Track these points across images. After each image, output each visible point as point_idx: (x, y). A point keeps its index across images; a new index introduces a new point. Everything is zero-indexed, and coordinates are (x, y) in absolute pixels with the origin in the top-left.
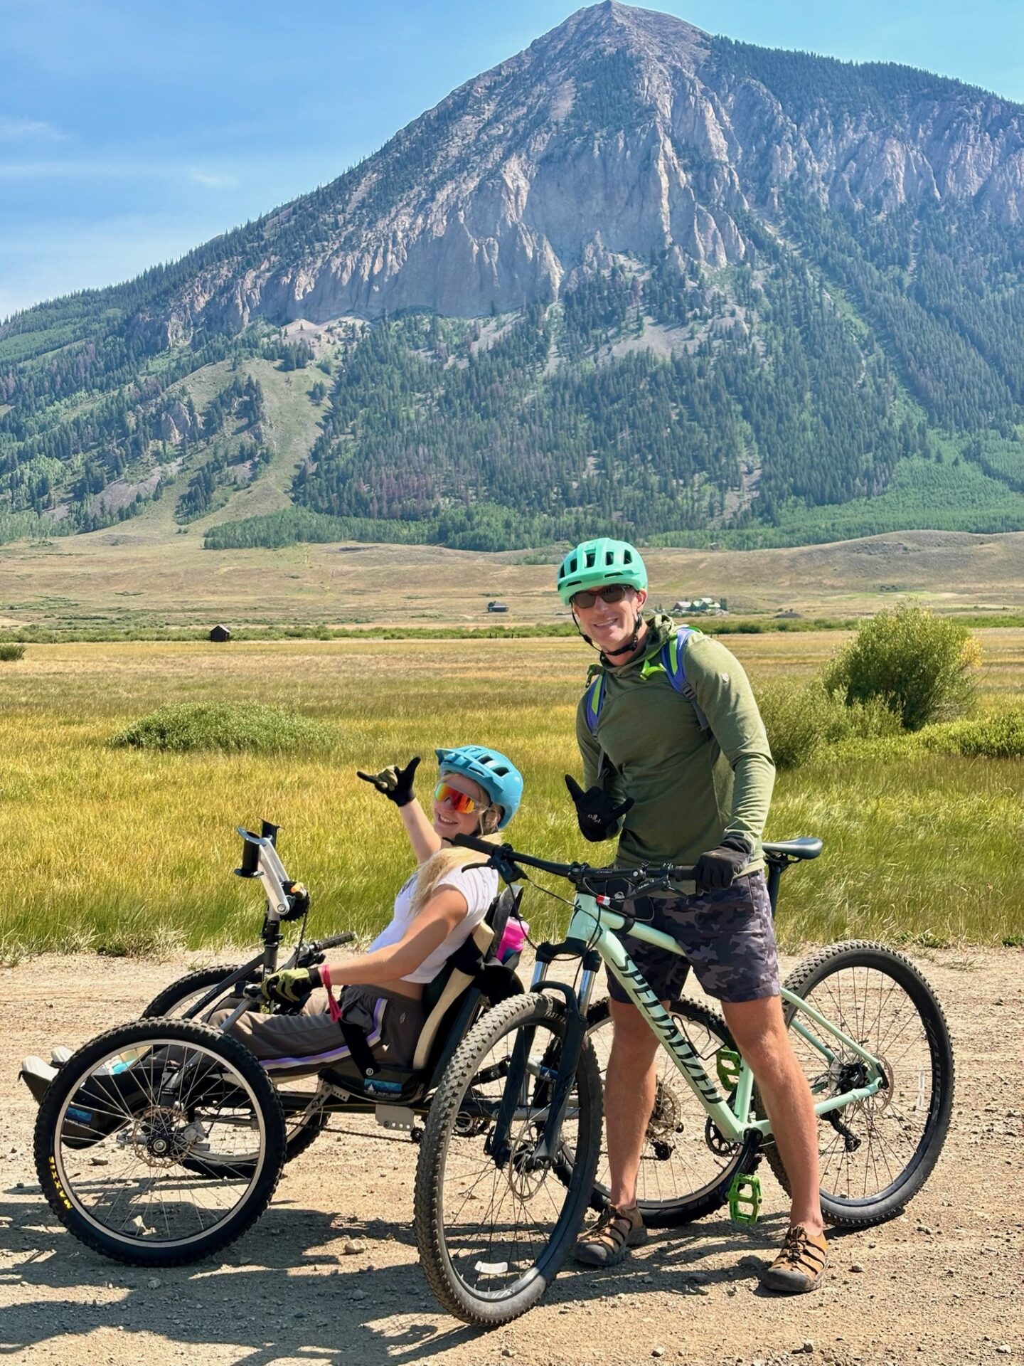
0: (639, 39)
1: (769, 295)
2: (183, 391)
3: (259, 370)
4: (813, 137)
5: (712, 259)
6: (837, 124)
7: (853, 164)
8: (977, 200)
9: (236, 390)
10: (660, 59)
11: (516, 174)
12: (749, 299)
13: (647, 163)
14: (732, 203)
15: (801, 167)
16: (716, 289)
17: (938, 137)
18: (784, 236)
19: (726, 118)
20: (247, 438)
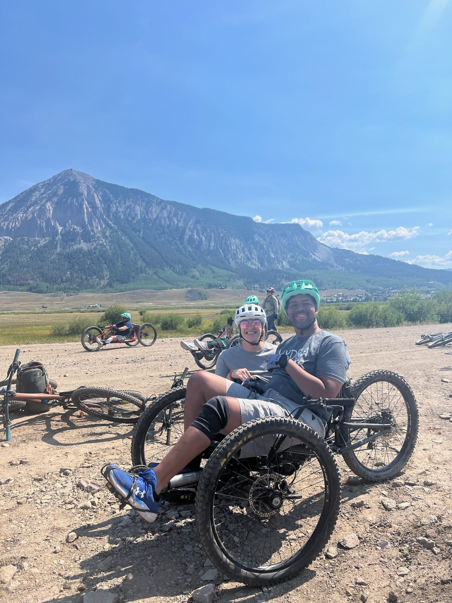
0: (79, 178)
1: (110, 236)
4: (119, 203)
5: (97, 228)
6: (125, 201)
7: (128, 210)
8: (155, 220)
10: (84, 183)
11: (49, 206)
12: (106, 237)
13: (81, 205)
14: (101, 216)
15: (117, 209)
16: (98, 235)
17: (146, 206)
18: (113, 224)
19: (100, 197)
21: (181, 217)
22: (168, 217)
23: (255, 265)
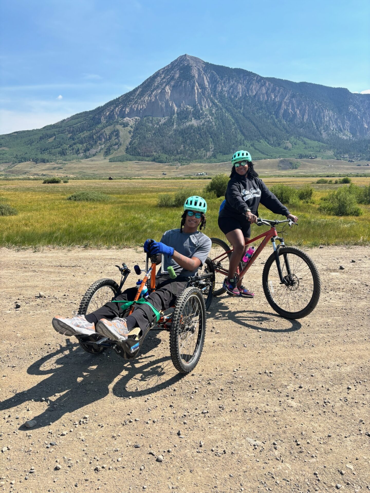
0: (191, 62)
1: (216, 114)
2: (104, 131)
3: (119, 127)
4: (224, 83)
5: (205, 107)
6: (229, 80)
7: (232, 88)
8: (255, 96)
9: (115, 131)
10: (196, 66)
11: (168, 89)
12: (212, 114)
13: (193, 87)
14: (209, 95)
15: (222, 89)
16: (206, 112)
17: (248, 83)
18: (219, 102)
19: (208, 79)
20: (117, 140)
21: (279, 92)
22: (267, 93)
23: (347, 136)
